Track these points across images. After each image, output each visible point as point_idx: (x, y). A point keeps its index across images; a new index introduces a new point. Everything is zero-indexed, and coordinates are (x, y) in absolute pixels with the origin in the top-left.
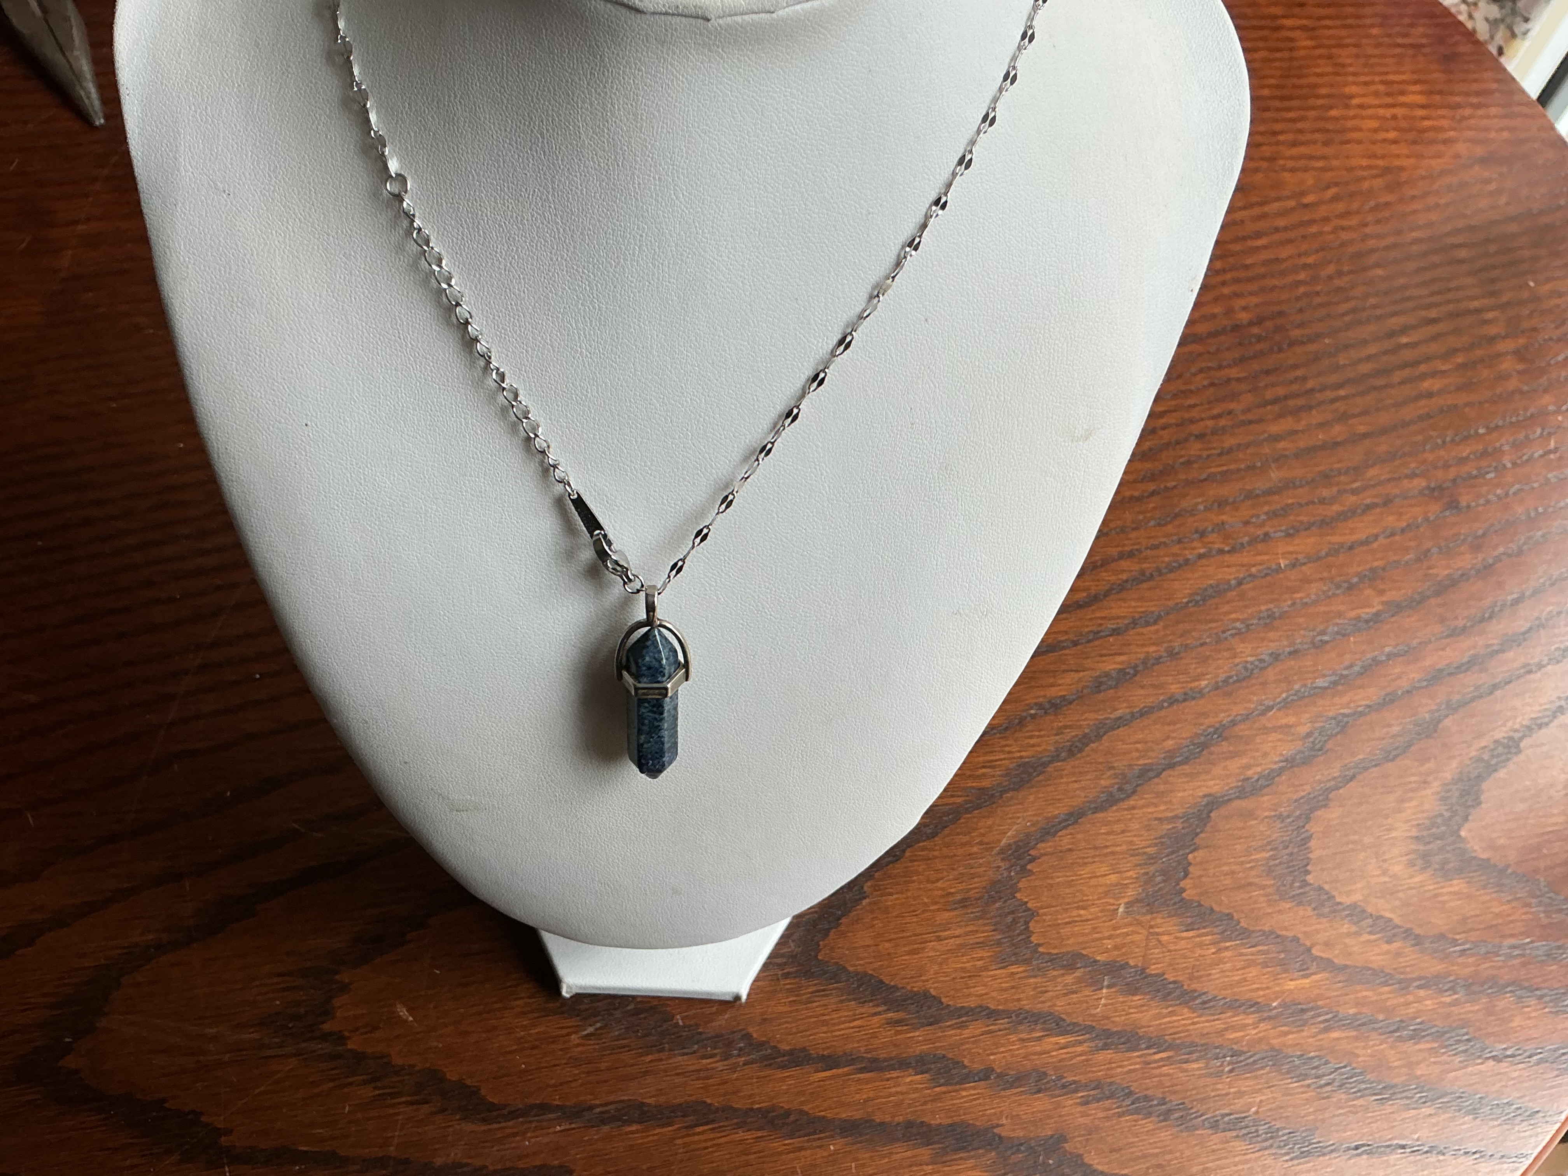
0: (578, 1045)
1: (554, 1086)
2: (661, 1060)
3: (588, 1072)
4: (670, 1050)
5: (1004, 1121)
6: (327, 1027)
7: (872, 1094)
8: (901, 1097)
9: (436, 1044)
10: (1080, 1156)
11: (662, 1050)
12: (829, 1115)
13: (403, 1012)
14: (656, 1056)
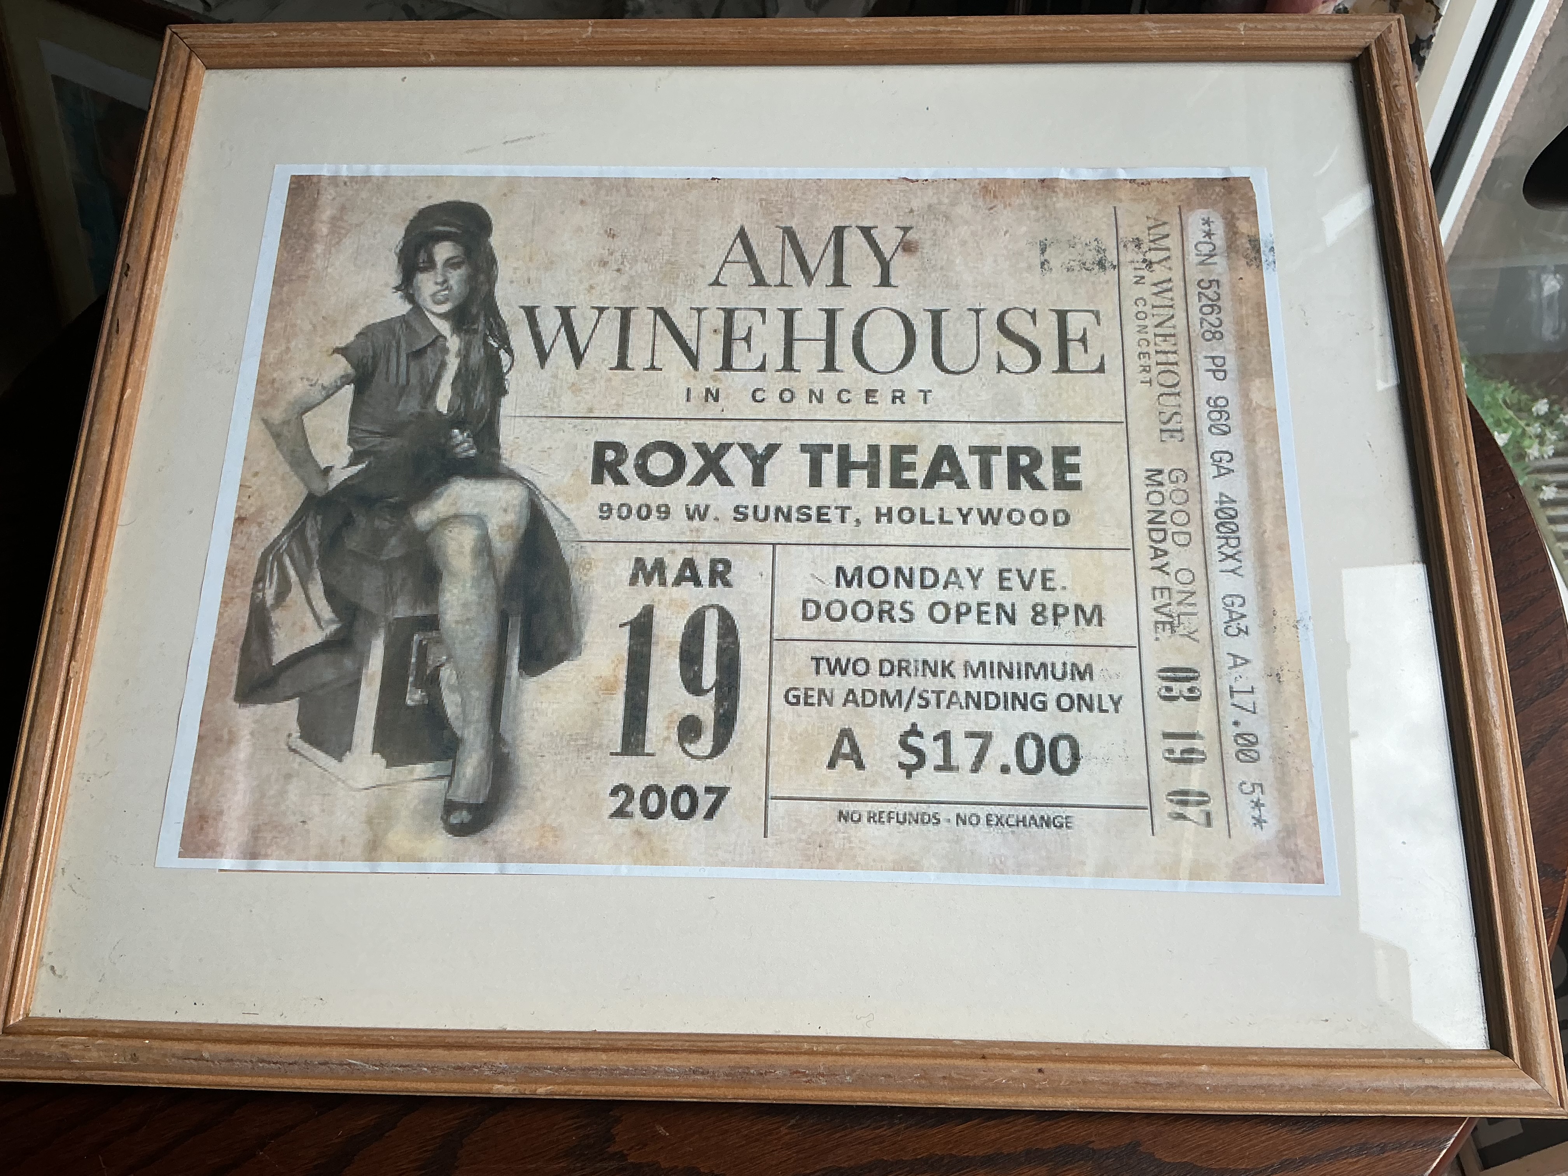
0: (786, 1134)
1: (776, 1165)
2: (846, 1135)
3: (797, 1152)
4: (852, 1127)
5: (1093, 1139)
6: (611, 1150)
7: (998, 1135)
8: (1019, 1134)
9: (688, 1149)
10: (1152, 1155)
11: (846, 1128)
12: (971, 1154)
13: (662, 1131)
14: (843, 1133)
